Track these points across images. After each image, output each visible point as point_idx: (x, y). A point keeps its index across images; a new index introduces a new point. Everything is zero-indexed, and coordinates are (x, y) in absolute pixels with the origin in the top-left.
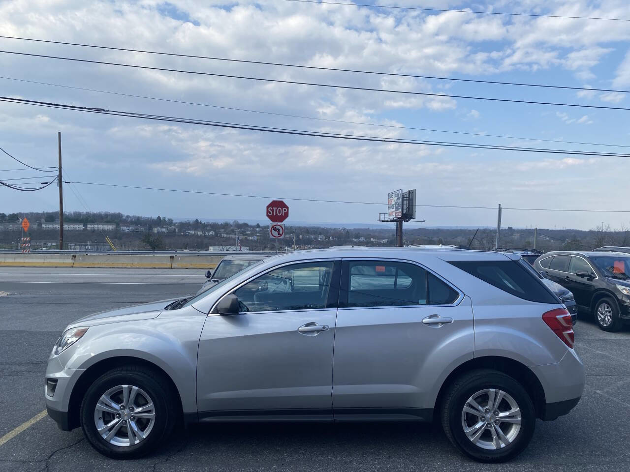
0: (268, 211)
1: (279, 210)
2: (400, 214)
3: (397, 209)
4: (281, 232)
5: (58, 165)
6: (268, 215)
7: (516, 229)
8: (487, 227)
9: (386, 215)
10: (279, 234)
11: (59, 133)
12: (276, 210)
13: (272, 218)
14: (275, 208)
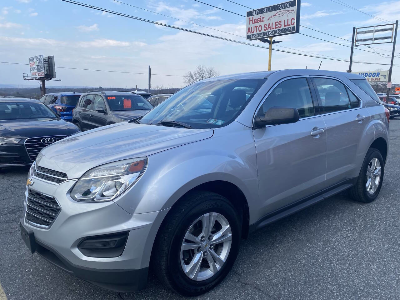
2: (43, 74)
3: (39, 70)
7: (104, 88)
8: (86, 87)
9: (29, 75)
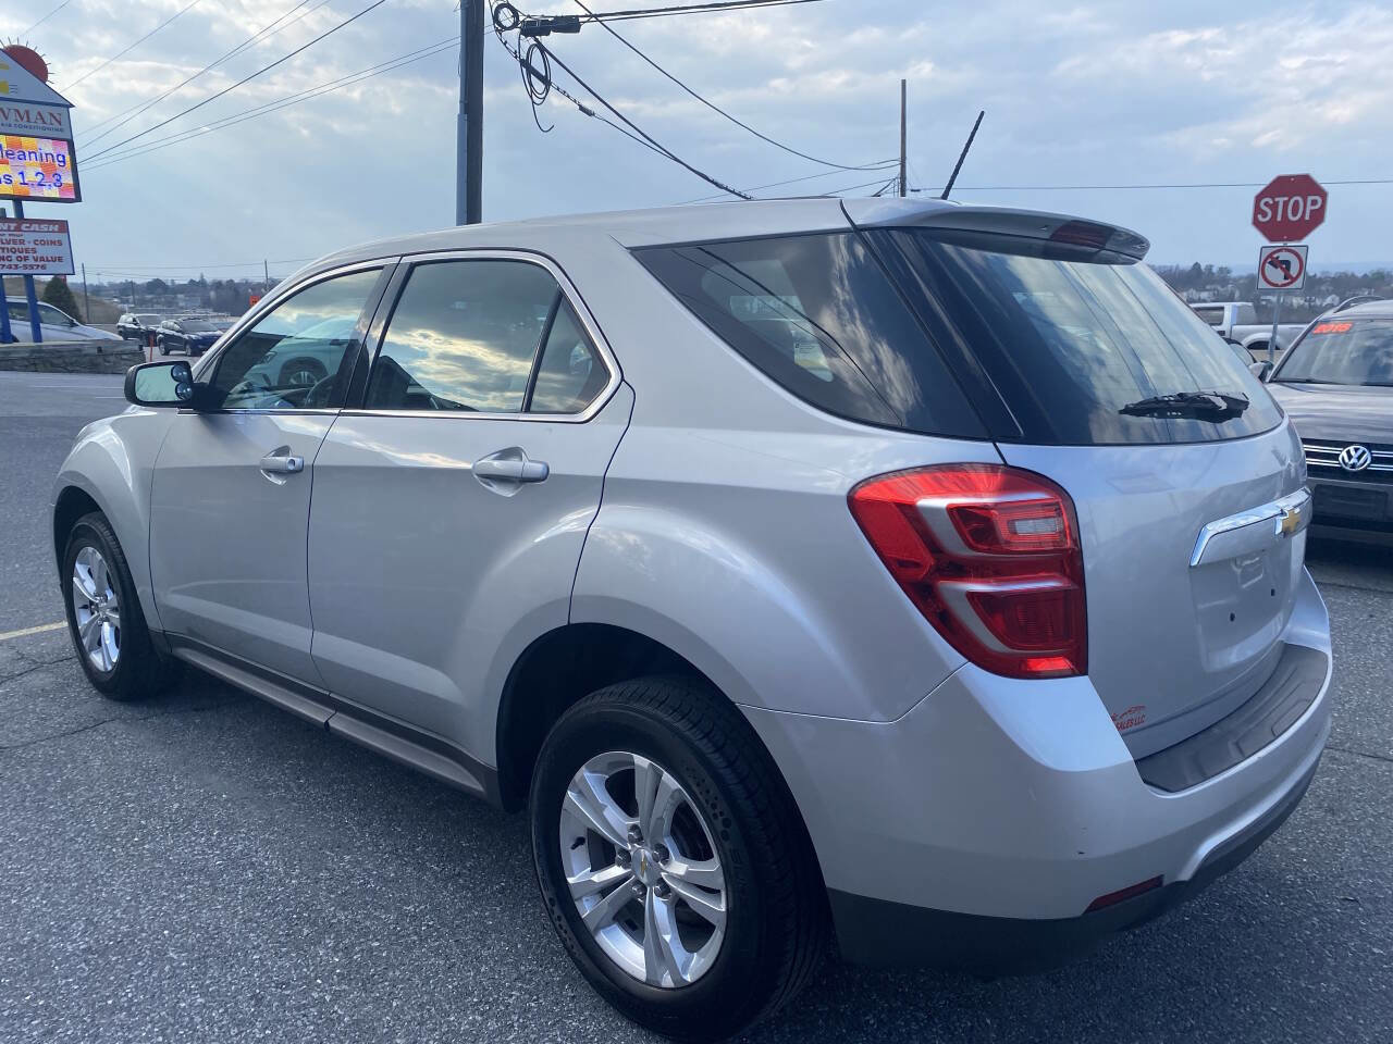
0: (1257, 210)
1: (1297, 202)
4: (1294, 271)
5: (898, 155)
6: (1256, 223)
10: (1285, 278)
11: (904, 82)
12: (1286, 204)
13: (1270, 229)
14: (1281, 200)
